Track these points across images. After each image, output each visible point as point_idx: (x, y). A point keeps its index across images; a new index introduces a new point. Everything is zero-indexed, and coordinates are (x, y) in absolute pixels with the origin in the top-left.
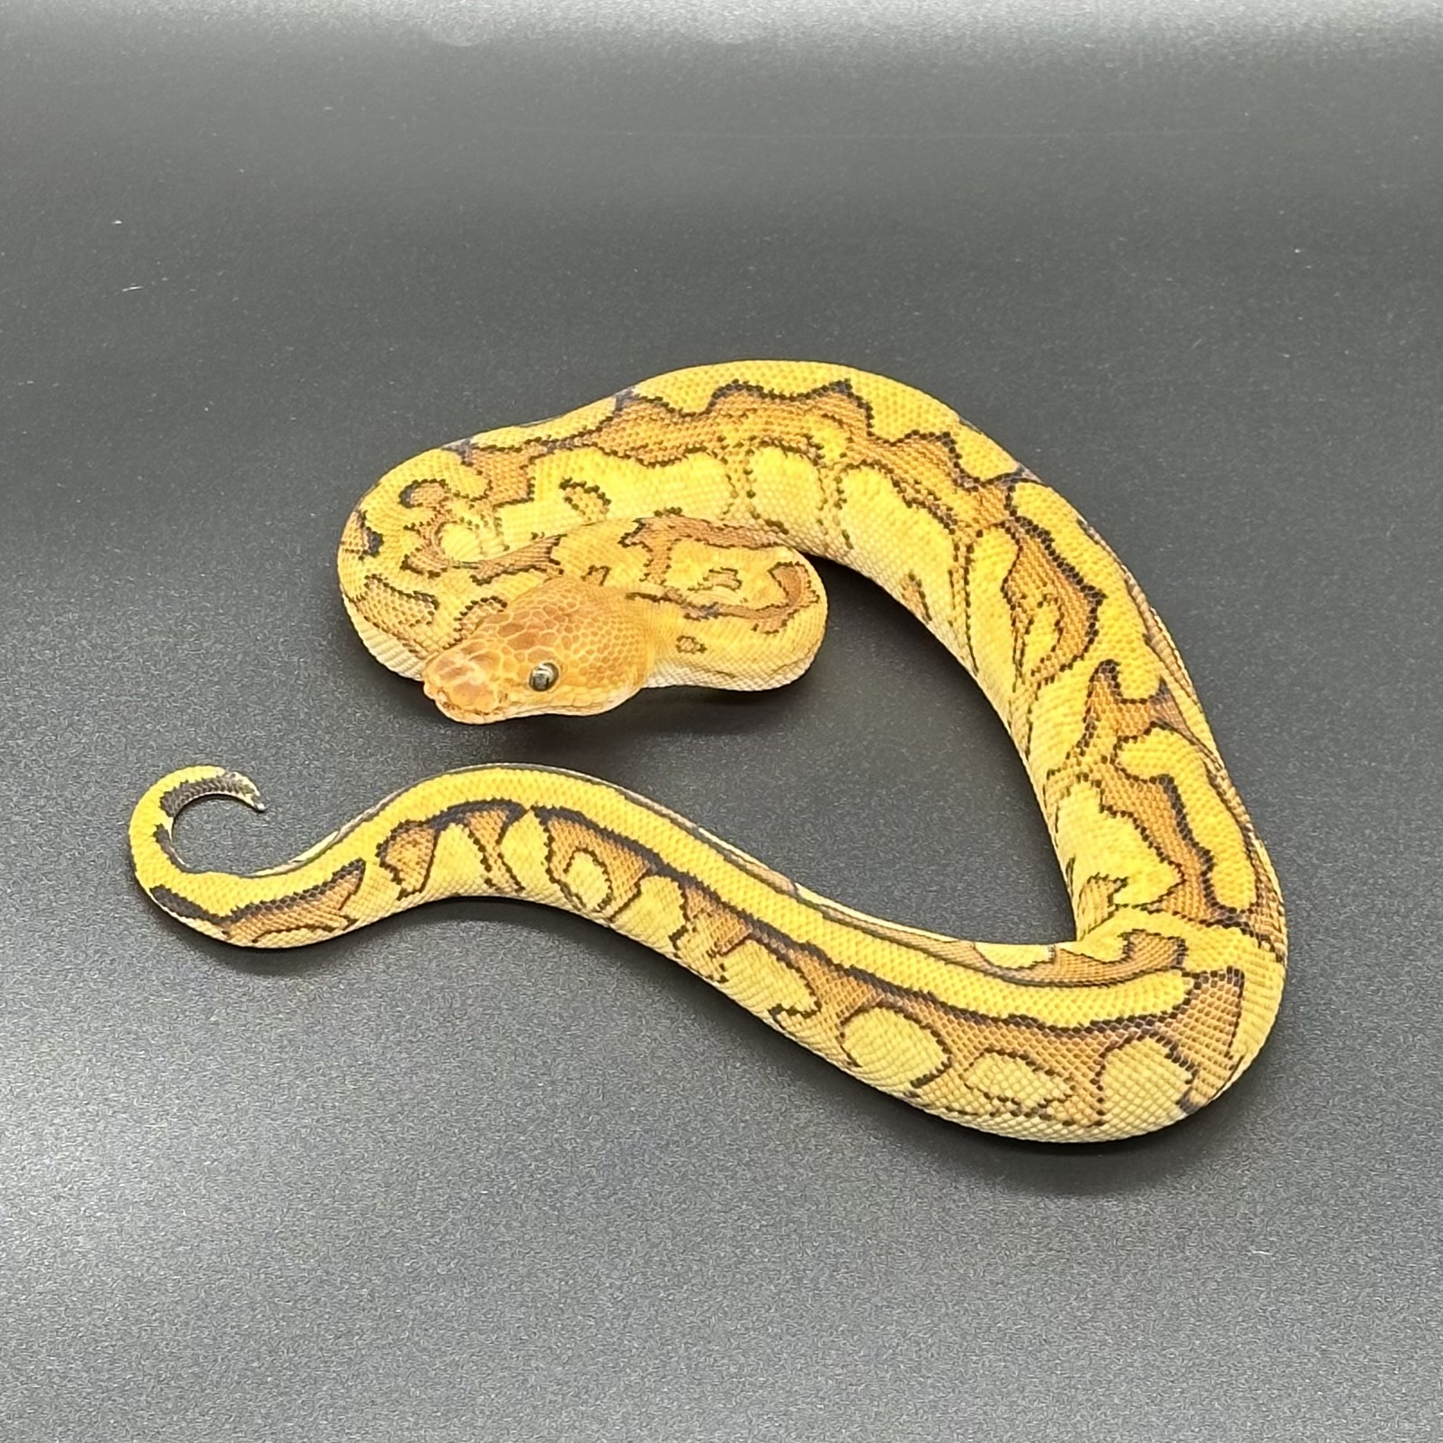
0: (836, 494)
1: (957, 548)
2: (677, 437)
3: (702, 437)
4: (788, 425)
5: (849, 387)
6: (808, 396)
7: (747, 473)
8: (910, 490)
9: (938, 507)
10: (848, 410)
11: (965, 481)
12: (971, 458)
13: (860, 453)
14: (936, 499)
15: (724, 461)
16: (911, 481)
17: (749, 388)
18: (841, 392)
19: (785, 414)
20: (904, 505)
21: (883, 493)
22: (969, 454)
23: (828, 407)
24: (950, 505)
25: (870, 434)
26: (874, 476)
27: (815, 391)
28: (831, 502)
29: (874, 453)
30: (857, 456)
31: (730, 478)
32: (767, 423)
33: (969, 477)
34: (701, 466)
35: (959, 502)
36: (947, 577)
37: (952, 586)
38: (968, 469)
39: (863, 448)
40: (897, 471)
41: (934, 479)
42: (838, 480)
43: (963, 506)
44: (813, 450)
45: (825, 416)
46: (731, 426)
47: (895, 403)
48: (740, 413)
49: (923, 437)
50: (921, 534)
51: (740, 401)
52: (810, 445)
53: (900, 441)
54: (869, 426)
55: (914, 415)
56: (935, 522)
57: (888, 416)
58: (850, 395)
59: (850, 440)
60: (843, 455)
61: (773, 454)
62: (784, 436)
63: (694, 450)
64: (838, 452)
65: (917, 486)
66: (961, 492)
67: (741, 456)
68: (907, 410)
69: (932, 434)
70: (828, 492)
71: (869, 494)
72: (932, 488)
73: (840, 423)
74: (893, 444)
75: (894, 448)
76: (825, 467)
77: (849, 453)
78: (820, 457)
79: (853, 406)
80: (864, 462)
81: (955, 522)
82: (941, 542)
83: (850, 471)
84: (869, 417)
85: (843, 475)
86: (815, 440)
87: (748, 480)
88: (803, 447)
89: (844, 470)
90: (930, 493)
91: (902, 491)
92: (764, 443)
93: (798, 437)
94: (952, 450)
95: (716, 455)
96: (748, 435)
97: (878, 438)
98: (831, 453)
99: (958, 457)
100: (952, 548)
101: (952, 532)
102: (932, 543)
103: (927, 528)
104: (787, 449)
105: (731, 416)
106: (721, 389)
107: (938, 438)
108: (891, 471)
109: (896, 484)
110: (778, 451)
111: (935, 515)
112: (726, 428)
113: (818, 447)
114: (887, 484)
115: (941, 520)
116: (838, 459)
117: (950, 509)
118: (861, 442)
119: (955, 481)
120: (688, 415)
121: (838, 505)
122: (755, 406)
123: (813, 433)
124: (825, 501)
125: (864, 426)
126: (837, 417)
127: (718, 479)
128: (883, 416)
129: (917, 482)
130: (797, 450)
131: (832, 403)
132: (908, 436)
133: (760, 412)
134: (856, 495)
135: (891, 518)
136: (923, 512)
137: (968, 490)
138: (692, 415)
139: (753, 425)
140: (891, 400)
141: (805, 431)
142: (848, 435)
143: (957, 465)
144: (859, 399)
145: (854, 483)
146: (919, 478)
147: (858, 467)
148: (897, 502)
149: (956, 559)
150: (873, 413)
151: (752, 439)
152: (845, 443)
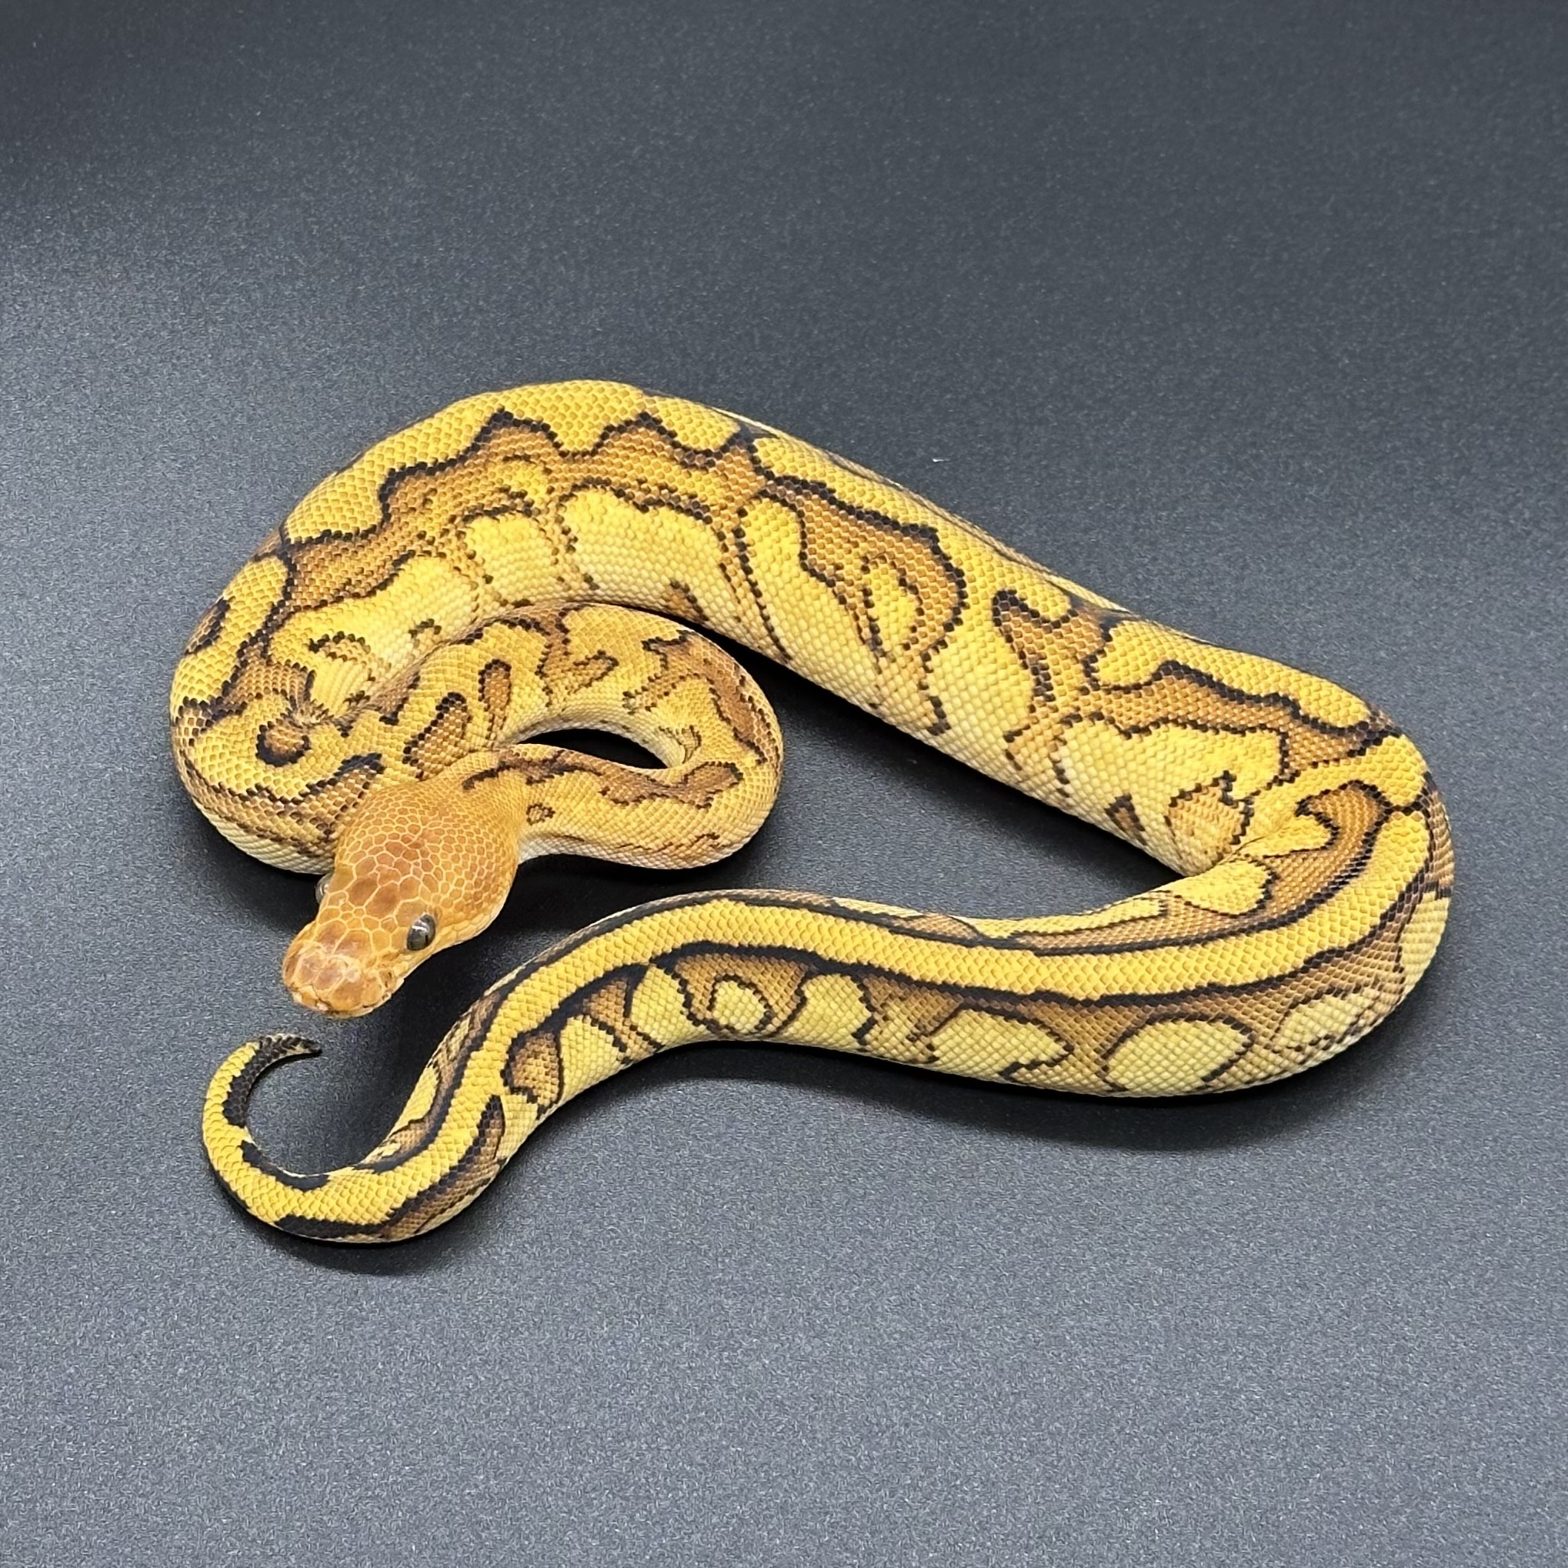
0: (563, 537)
1: (721, 537)
2: (375, 556)
3: (400, 544)
4: (477, 487)
5: (509, 415)
6: (474, 448)
7: (471, 557)
8: (638, 494)
9: (678, 498)
10: (525, 441)
11: (691, 459)
12: (687, 431)
13: (566, 479)
14: (672, 491)
15: (442, 555)
16: (635, 483)
17: (411, 471)
18: (505, 425)
19: (466, 479)
20: (638, 512)
21: (611, 510)
22: (683, 428)
23: (502, 448)
24: (691, 491)
25: (563, 454)
26: (592, 496)
27: (478, 439)
28: (562, 548)
29: (580, 471)
30: (565, 485)
31: (457, 569)
32: (455, 497)
33: (696, 452)
34: (421, 570)
35: (698, 484)
36: (718, 572)
37: (729, 579)
38: (690, 443)
39: (568, 473)
40: (613, 479)
41: (660, 470)
42: (559, 520)
43: (704, 486)
44: (518, 501)
45: (506, 459)
46: (421, 519)
47: (568, 408)
48: (420, 501)
49: (621, 429)
50: (670, 536)
51: (410, 492)
52: (512, 497)
53: (599, 445)
54: (557, 445)
55: (596, 410)
56: (682, 516)
57: (570, 425)
58: (517, 423)
59: (548, 471)
60: (551, 491)
61: (482, 524)
62: (484, 501)
63: (403, 559)
64: (543, 490)
65: (644, 486)
66: (695, 473)
67: (455, 542)
68: (584, 409)
69: (628, 423)
70: (555, 538)
71: (597, 517)
72: (661, 481)
73: (527, 458)
74: (594, 453)
75: (596, 457)
76: (540, 512)
77: (555, 486)
78: (529, 505)
79: (526, 434)
80: (575, 487)
81: (707, 508)
82: (698, 536)
83: (567, 504)
84: (552, 436)
85: (560, 513)
86: (514, 489)
87: (477, 565)
88: (508, 503)
89: (559, 506)
90: (661, 488)
91: (628, 498)
92: (467, 519)
93: (496, 495)
94: (661, 431)
95: (429, 553)
96: (445, 517)
97: (574, 455)
98: (537, 494)
99: (673, 435)
100: (715, 539)
101: (708, 520)
102: (688, 541)
103: (676, 526)
104: (493, 514)
105: (414, 509)
106: (383, 488)
107: (638, 424)
108: (607, 483)
109: (619, 494)
110: (486, 521)
111: (679, 509)
112: (418, 523)
113: (522, 495)
114: (610, 498)
115: (688, 512)
116: (547, 498)
117: (692, 496)
118: (559, 467)
119: (683, 464)
120: (367, 532)
121: (570, 549)
122: (431, 486)
123: (507, 482)
124: (556, 551)
125: (551, 450)
126: (518, 453)
127: (448, 575)
128: (564, 428)
129: (641, 482)
130: (503, 510)
131: (505, 441)
132: (604, 437)
133: (440, 490)
134: (584, 527)
135: (630, 534)
136: (663, 510)
137: (704, 469)
138: (373, 529)
139: (443, 506)
140: (560, 405)
141: (498, 485)
142: (541, 468)
143: (675, 445)
144: (527, 422)
145: (576, 514)
146: (641, 476)
147: (571, 495)
148: (630, 512)
149: (726, 549)
150: (552, 429)
151: (452, 519)
152: (543, 478)
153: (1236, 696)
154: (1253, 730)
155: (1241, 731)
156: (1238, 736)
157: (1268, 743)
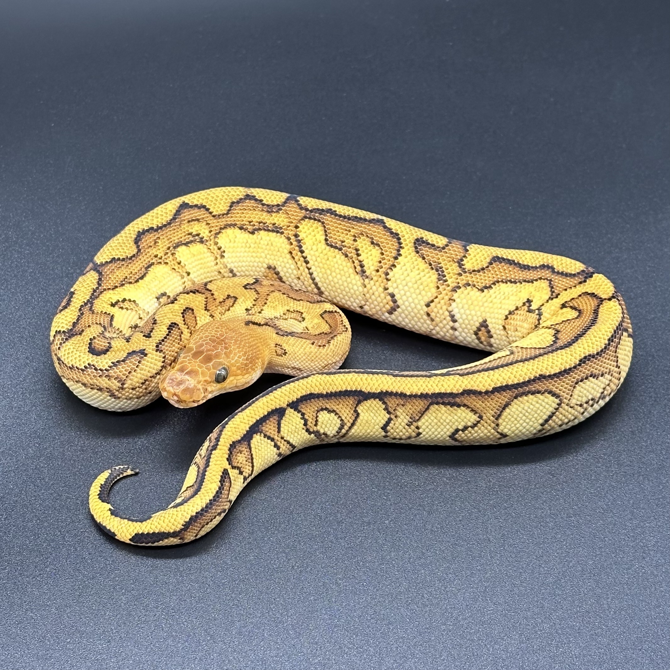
0: (218, 251)
1: (289, 239)
2: (136, 267)
3: (147, 260)
4: (178, 235)
5: (187, 204)
6: (174, 219)
7: (179, 263)
8: (249, 227)
9: (268, 226)
10: (196, 213)
11: (270, 209)
12: (268, 198)
13: (217, 226)
14: (264, 224)
15: (166, 263)
16: (248, 223)
17: (148, 231)
18: (186, 208)
19: (172, 232)
20: (250, 235)
21: (238, 236)
22: (265, 197)
23: (187, 217)
24: (273, 222)
25: (214, 216)
26: (229, 231)
27: (175, 215)
28: (218, 256)
29: (223, 222)
30: (216, 228)
31: (174, 269)
32: (168, 240)
33: (273, 206)
34: (158, 271)
35: (276, 219)
36: (289, 256)
37: (294, 259)
38: (270, 203)
39: (216, 224)
40: (238, 223)
41: (258, 216)
42: (216, 243)
43: (279, 219)
44: (197, 237)
45: (189, 222)
46: (154, 250)
47: (213, 197)
48: (153, 243)
49: (238, 202)
50: (266, 243)
51: (148, 239)
52: (193, 236)
53: (229, 210)
54: (211, 213)
55: (226, 197)
56: (270, 233)
57: (215, 204)
58: (191, 207)
59: (208, 224)
60: (210, 232)
61: (182, 249)
62: (181, 240)
63: (149, 266)
64: (207, 232)
65: (252, 224)
66: (274, 215)
67: (171, 257)
68: (221, 197)
69: (241, 199)
70: (215, 252)
71: (232, 240)
72: (258, 221)
73: (198, 220)
74: (227, 214)
75: (229, 215)
76: (207, 241)
77: (212, 229)
78: (202, 238)
79: (196, 210)
80: (221, 229)
81: (281, 228)
82: (279, 241)
83: (218, 236)
84: (208, 210)
85: (216, 240)
86: (194, 233)
87: (182, 267)
88: (192, 239)
89: (215, 237)
90: (260, 223)
91: (246, 230)
92: (175, 248)
93: (187, 236)
94: (256, 200)
95: (160, 263)
96: (165, 248)
97: (219, 216)
98: (205, 233)
99: (261, 201)
100: (286, 240)
101: (282, 233)
102: (274, 244)
103: (268, 238)
104: (186, 244)
105: (151, 246)
106: (136, 239)
107: (245, 199)
108: (235, 225)
109: (241, 228)
110: (184, 247)
111: (269, 230)
112: (154, 251)
113: (198, 235)
114: (237, 231)
115: (273, 231)
116: (209, 235)
117: (274, 224)
118: (213, 222)
119: (268, 212)
120: (132, 257)
121: (222, 257)
122: (157, 236)
123: (190, 231)
124: (216, 258)
125: (209, 215)
126: (194, 218)
127: (170, 272)
128: (213, 205)
129: (250, 222)
130: (191, 242)
131: (187, 214)
132: (231, 206)
133: (161, 237)
134: (227, 245)
135: (248, 245)
136: (262, 232)
137: (277, 212)
138: (134, 256)
139: (163, 244)
140: (209, 197)
141: (187, 233)
142: (205, 223)
143: (263, 205)
144: (196, 206)
145: (222, 241)
146: (250, 220)
147: (220, 232)
148: (247, 235)
149: (291, 244)
150: (207, 207)
151: (169, 248)
152: (207, 227)
153: (526, 267)
154: (536, 280)
155: (532, 282)
156: (530, 284)
157: (544, 284)
